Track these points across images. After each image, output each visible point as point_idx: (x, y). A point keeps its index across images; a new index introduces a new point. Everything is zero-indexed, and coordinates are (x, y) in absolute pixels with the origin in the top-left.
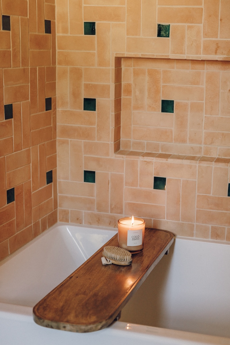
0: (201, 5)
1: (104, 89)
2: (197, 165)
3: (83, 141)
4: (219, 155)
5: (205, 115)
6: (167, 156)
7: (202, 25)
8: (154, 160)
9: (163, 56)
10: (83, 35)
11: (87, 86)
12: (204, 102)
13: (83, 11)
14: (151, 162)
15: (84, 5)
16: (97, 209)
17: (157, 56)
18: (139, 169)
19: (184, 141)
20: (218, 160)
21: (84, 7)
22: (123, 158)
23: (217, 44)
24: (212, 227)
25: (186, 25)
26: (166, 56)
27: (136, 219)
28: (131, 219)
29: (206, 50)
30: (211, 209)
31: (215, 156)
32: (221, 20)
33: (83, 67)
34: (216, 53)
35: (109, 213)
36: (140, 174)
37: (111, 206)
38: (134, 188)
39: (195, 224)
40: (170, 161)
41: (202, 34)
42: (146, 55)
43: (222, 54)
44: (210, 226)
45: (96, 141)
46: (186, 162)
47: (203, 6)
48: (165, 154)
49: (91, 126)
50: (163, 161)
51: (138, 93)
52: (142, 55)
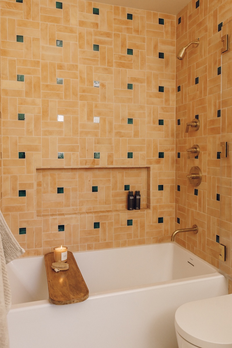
0: (78, 144)
1: (31, 185)
2: (79, 216)
3: (18, 213)
4: (86, 211)
5: (78, 193)
6: (63, 214)
7: (79, 153)
8: (58, 217)
9: (61, 167)
10: (18, 159)
11: (20, 184)
12: (78, 187)
13: (18, 147)
14: (56, 218)
15: (18, 144)
16: (27, 247)
17: (58, 167)
18: (50, 223)
19: (69, 206)
20: (87, 213)
21: (19, 145)
22: (41, 218)
23: (86, 161)
24: (87, 244)
25: (72, 153)
26: (63, 167)
27: (63, 247)
28: (60, 247)
29: (81, 163)
30: (87, 236)
31: (84, 211)
32: (87, 150)
33: (18, 175)
34: (86, 165)
35: (34, 248)
36: (51, 225)
37: (35, 245)
38: (48, 233)
39: (79, 245)
40: (66, 216)
41: (79, 157)
42: (53, 167)
43: (88, 165)
44: (86, 244)
45: (26, 212)
46: (74, 216)
47: (79, 145)
48: (60, 213)
49: (23, 205)
50: (63, 217)
51: (45, 185)
52: (50, 167)
